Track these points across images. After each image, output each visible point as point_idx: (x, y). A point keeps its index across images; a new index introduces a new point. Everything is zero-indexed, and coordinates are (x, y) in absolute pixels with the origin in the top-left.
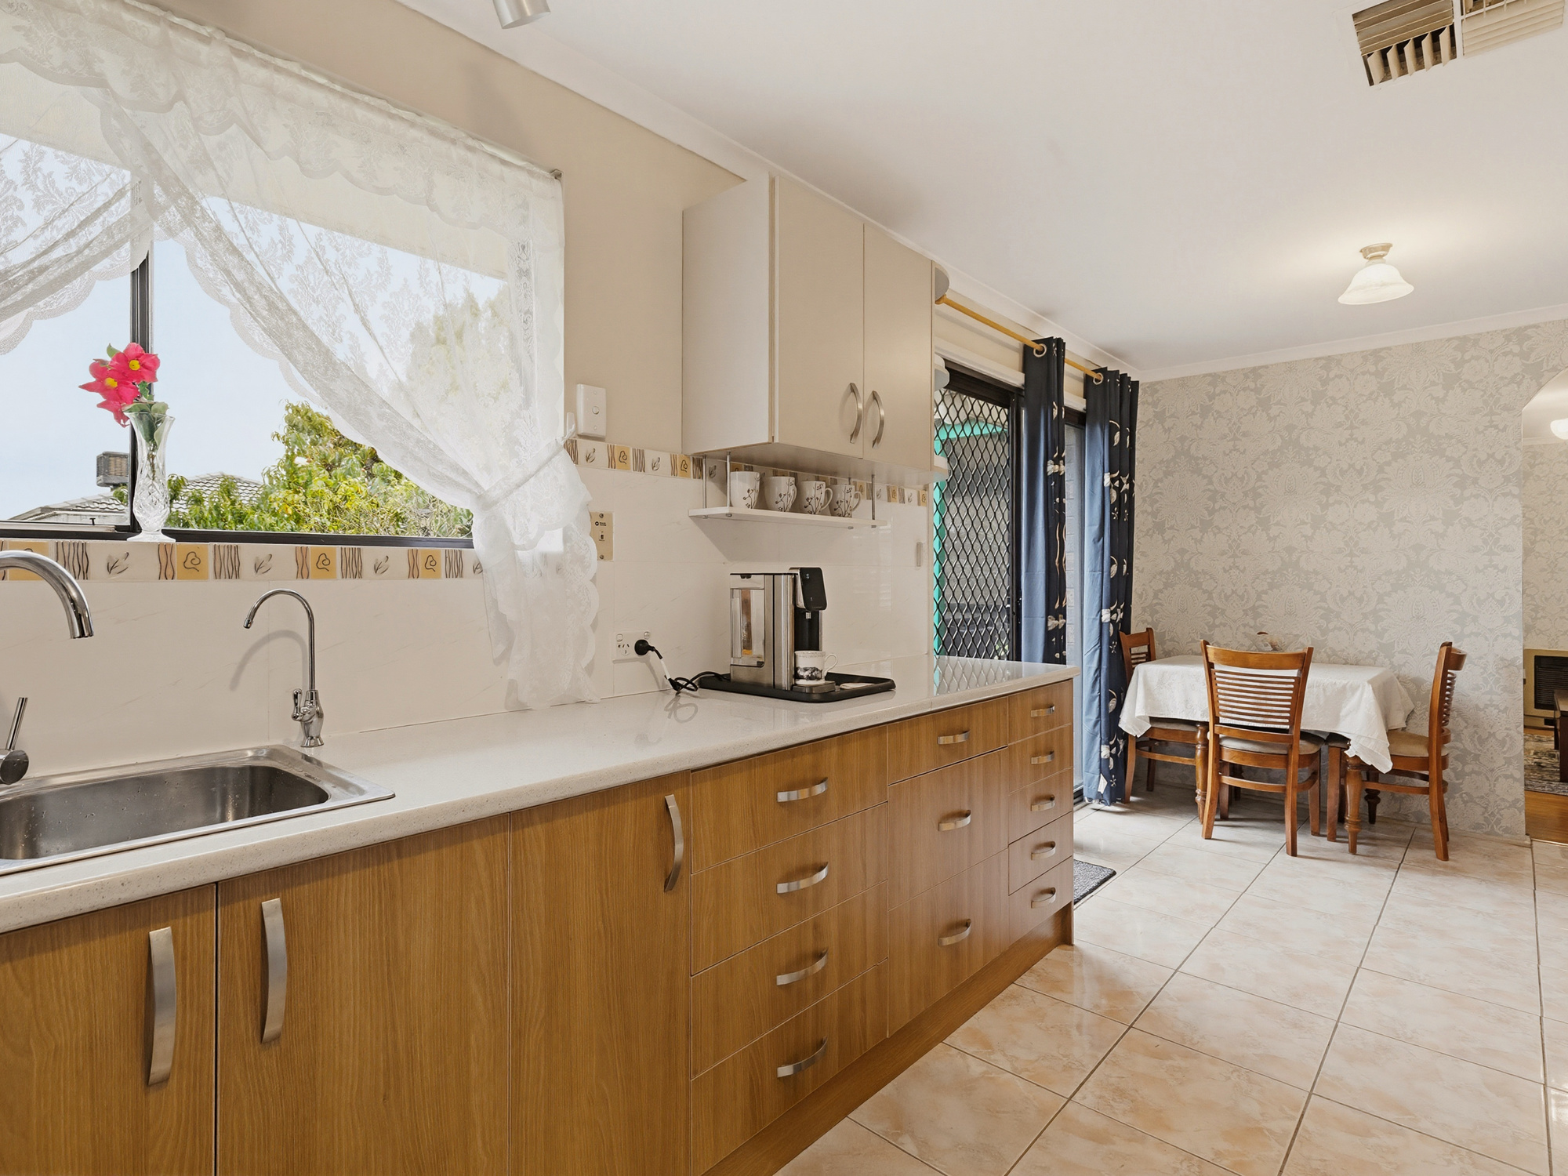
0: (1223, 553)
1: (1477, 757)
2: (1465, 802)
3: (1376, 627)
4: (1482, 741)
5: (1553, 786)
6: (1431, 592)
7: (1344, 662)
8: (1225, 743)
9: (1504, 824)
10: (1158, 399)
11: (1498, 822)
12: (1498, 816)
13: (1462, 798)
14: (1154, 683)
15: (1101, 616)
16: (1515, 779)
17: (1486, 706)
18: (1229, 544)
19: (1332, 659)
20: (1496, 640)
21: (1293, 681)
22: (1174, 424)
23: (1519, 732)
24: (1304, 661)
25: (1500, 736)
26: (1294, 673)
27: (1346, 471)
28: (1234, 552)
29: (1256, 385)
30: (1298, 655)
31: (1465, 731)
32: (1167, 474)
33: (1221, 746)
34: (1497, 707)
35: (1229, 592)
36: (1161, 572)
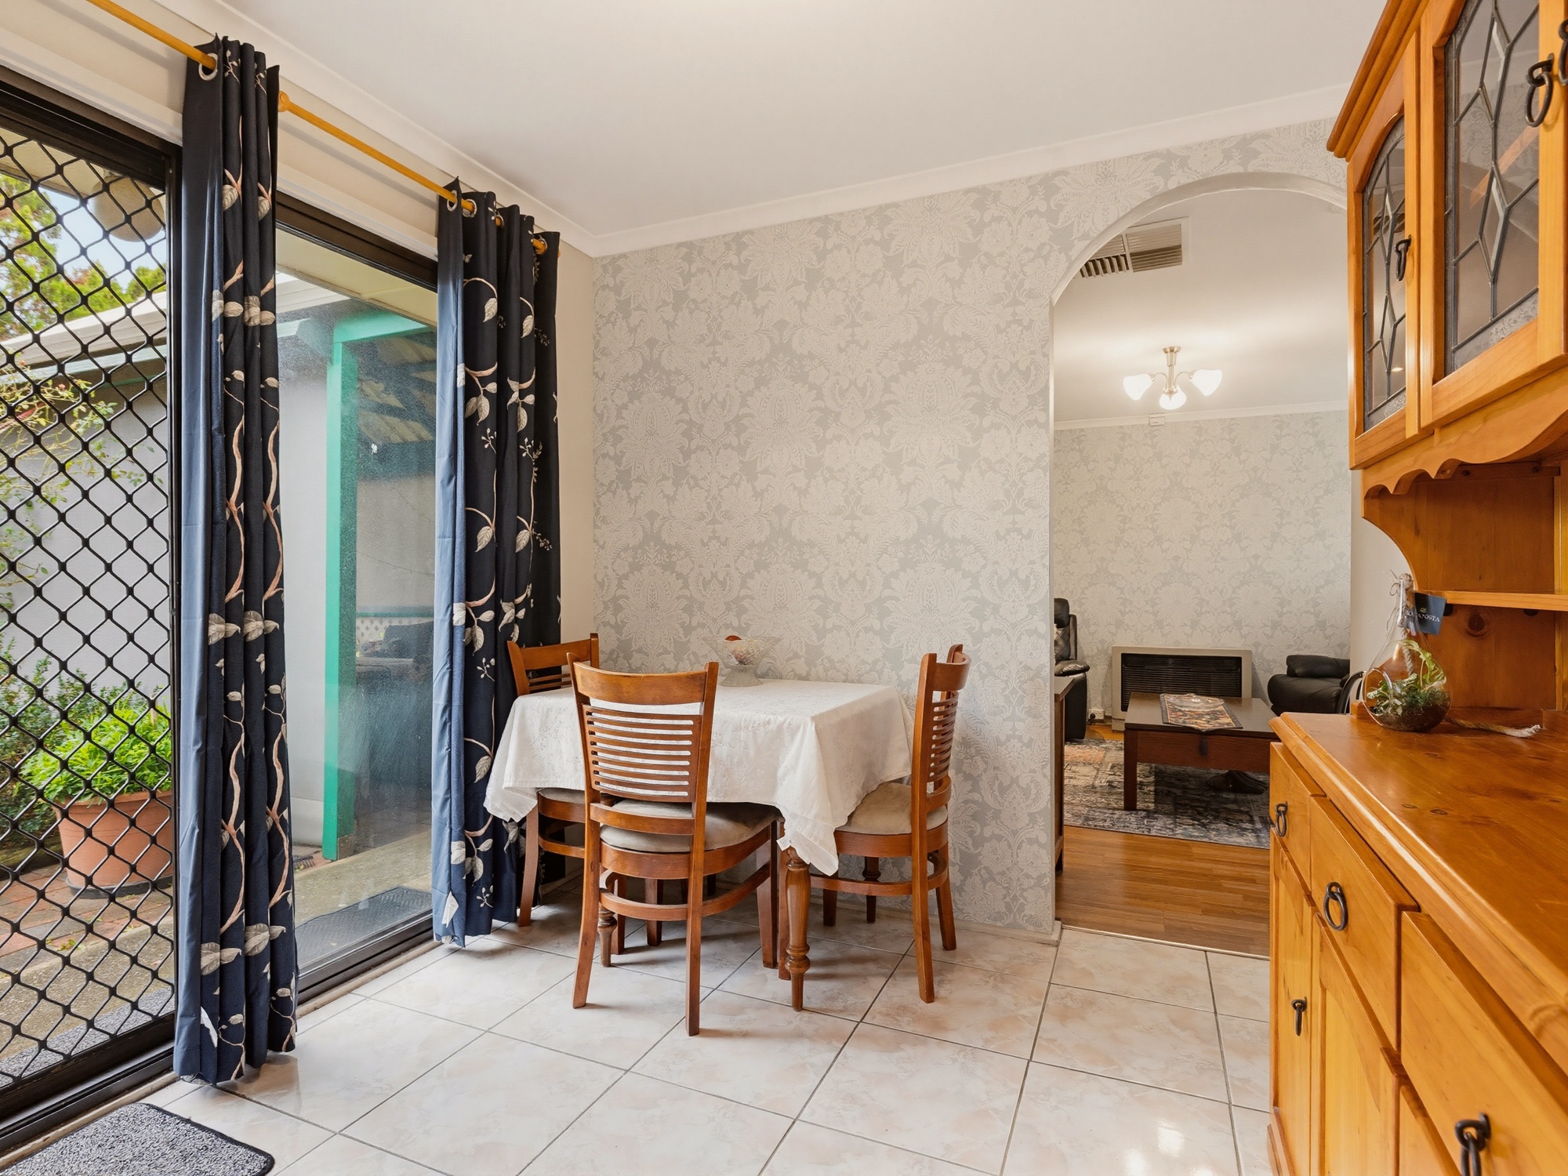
0: (702, 517)
1: (997, 815)
2: (984, 882)
3: (882, 624)
4: (1003, 790)
5: (1116, 816)
6: (945, 571)
7: (843, 678)
8: (605, 835)
9: (1028, 911)
10: (621, 282)
11: (1021, 908)
12: (1022, 900)
13: (981, 875)
14: (534, 729)
15: (452, 615)
16: (1041, 845)
17: (1008, 739)
18: (708, 504)
19: (830, 673)
20: (1019, 639)
21: (691, 722)
22: (641, 320)
23: (1045, 776)
24: (704, 686)
25: (1023, 782)
26: (695, 708)
27: (847, 389)
28: (714, 515)
29: (739, 259)
30: (693, 678)
31: (984, 777)
32: (634, 396)
33: (601, 840)
34: (1020, 739)
35: (708, 577)
36: (626, 549)
